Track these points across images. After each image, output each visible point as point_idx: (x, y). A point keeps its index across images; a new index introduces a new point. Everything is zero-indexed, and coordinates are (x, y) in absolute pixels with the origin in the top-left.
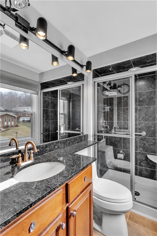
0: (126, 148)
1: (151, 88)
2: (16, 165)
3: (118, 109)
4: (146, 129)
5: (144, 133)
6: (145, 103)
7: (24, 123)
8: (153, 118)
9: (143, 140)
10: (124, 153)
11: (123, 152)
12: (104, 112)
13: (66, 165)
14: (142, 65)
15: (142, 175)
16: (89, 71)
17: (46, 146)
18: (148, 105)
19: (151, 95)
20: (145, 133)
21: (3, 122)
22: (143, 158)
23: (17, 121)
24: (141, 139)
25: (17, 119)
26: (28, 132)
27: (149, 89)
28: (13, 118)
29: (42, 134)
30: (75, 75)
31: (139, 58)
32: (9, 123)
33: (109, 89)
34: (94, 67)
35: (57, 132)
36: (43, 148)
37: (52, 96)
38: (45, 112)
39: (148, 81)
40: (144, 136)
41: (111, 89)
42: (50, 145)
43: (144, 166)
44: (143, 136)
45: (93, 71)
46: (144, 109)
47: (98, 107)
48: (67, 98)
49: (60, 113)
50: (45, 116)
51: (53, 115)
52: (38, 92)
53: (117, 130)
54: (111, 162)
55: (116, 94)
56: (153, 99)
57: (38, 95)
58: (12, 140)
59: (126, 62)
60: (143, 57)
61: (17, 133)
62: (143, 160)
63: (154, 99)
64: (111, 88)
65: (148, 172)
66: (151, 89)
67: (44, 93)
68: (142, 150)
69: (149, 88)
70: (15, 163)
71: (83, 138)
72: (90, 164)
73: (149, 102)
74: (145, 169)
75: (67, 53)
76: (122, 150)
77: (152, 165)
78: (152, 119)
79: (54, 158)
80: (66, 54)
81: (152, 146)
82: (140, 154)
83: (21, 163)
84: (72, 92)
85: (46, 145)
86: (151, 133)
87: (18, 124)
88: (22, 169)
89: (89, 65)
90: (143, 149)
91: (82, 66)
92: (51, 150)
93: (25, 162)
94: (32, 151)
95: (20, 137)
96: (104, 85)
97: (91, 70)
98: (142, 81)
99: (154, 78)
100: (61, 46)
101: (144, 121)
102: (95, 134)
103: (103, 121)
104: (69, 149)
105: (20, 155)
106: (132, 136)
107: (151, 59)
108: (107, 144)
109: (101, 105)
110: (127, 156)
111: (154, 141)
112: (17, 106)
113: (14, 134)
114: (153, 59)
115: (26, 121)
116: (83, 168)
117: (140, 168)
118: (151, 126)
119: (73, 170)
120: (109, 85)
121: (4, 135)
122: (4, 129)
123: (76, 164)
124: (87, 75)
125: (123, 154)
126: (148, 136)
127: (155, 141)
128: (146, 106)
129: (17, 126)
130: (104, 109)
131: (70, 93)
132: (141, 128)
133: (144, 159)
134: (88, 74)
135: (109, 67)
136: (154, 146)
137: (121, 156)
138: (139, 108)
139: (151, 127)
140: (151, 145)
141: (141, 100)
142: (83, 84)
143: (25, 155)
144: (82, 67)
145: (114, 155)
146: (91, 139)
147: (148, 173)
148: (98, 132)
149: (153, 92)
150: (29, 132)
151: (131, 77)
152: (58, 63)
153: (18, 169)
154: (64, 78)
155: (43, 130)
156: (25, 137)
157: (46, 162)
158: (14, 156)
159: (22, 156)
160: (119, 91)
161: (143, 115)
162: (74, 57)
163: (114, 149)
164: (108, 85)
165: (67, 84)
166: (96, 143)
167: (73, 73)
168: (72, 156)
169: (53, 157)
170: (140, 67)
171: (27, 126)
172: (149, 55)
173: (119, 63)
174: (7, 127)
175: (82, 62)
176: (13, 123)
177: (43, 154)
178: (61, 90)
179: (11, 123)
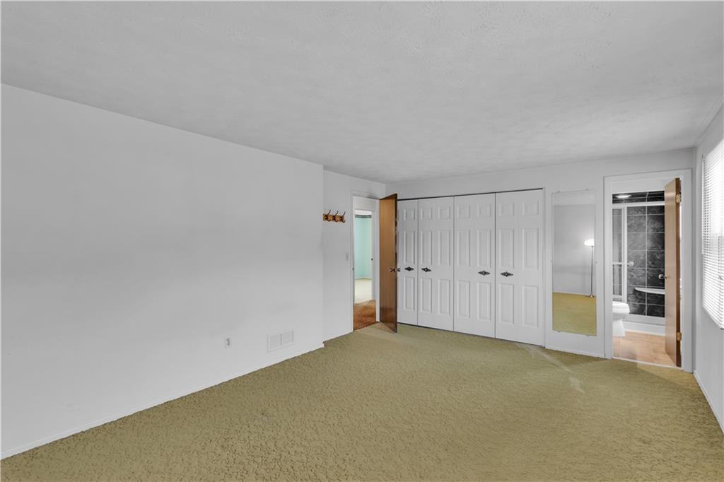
6: (633, 229)
18: (636, 231)
19: (640, 220)
20: (633, 263)
40: (632, 267)
43: (631, 301)
63: (644, 225)
74: (633, 304)
77: (642, 299)
78: (642, 247)
86: (640, 263)
118: (640, 256)
126: (636, 266)
127: (645, 272)
128: (634, 233)
133: (631, 293)
136: (644, 277)
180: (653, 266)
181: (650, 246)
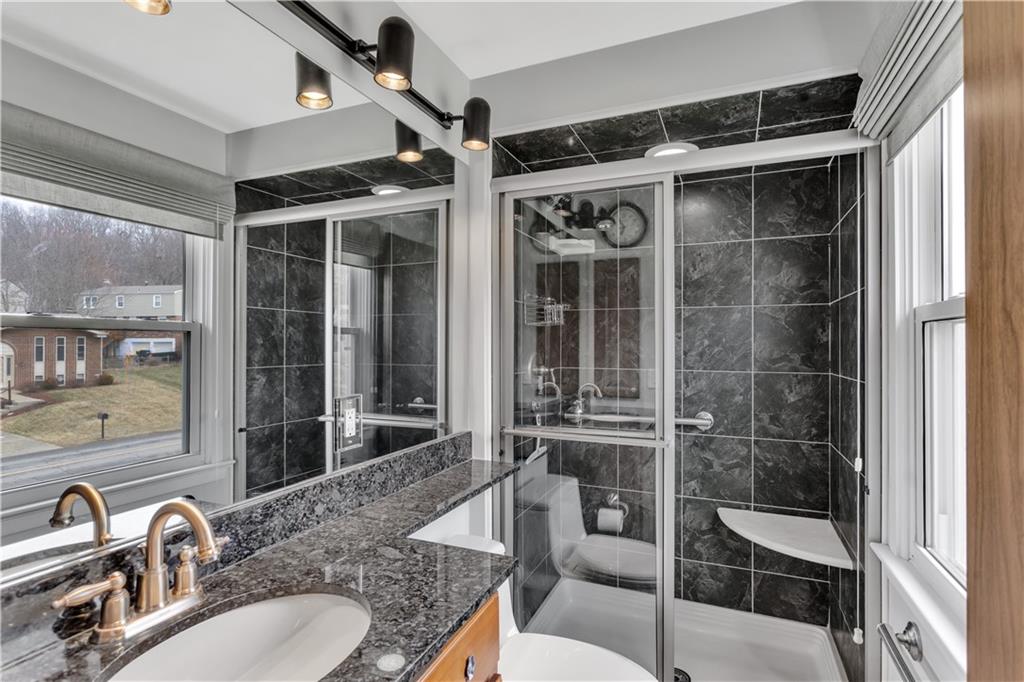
0: (634, 484)
1: (732, 232)
2: (95, 637)
3: (599, 316)
4: (715, 402)
5: (705, 420)
6: (711, 292)
7: (145, 367)
8: (740, 353)
9: (703, 449)
10: (626, 507)
11: (621, 500)
12: (540, 330)
13: (375, 610)
14: (701, 133)
15: (700, 595)
16: (476, 144)
17: (268, 511)
18: (720, 299)
19: (732, 258)
20: (710, 416)
21: (21, 363)
22: (700, 524)
23: (106, 356)
24: (695, 444)
25: (106, 349)
26: (167, 412)
27: (726, 233)
28: (81, 341)
29: (241, 430)
30: (410, 157)
31: (694, 104)
32: (60, 368)
33: (559, 223)
34: (498, 128)
35: (323, 423)
36: (250, 521)
37: (294, 244)
38: (260, 327)
39: (724, 201)
40: (706, 432)
41: (570, 227)
42: (286, 502)
43: (705, 557)
44: (703, 429)
45: (495, 146)
46: (706, 316)
47: (516, 305)
48: (370, 258)
49: (334, 329)
50: (260, 341)
51: (299, 337)
52: (221, 225)
53: (593, 402)
54: (571, 550)
55: (592, 251)
56: (741, 276)
57: (221, 238)
58: (71, 498)
59: (639, 116)
60: (708, 102)
61: (105, 417)
62: (703, 533)
63: (746, 278)
64: (568, 221)
65: (721, 582)
66: (733, 237)
67: (251, 231)
68: (697, 491)
69: (725, 229)
70: (89, 623)
71: (449, 452)
72: (489, 591)
73: (725, 291)
74: (709, 567)
75: (374, 54)
76: (615, 492)
77: (738, 552)
78: (738, 360)
79: (308, 574)
80: (370, 60)
81: (737, 471)
82: (689, 506)
83: (123, 622)
84: (392, 228)
85: (267, 507)
86: (732, 416)
87: (111, 372)
88: (127, 660)
89: (476, 117)
90: (702, 483)
91: (444, 119)
92: (293, 529)
93: (148, 612)
94: (188, 551)
95: (121, 434)
96: (539, 206)
97: (488, 143)
98: (699, 198)
99: (745, 189)
100: (346, 17)
101: (704, 369)
102: (506, 431)
103: (535, 370)
104: (384, 517)
105: (119, 578)
106: (662, 439)
107: (737, 115)
108: (553, 469)
109: (529, 296)
110: (638, 517)
111: (743, 452)
112: (108, 282)
113: (89, 423)
114: (744, 115)
115: (155, 355)
116: (461, 620)
117: (690, 567)
118: (733, 390)
119: (410, 636)
120: (564, 208)
121: (28, 431)
122: (30, 400)
123: (425, 599)
124: (467, 163)
125: (621, 508)
126: (721, 429)
127: (750, 451)
128: (715, 306)
129: (106, 381)
130: (541, 314)
131: (385, 231)
132: (695, 398)
133: (704, 527)
134: (473, 157)
135: (566, 131)
136: (746, 472)
137: (612, 517)
138: (687, 315)
139: (732, 393)
140: (731, 467)
141: (696, 277)
142: (448, 201)
143: (145, 575)
144: (448, 124)
145: (584, 516)
146: (484, 452)
147: (722, 585)
148: (517, 422)
149: (742, 248)
150: (173, 412)
151: (662, 183)
152: (330, 97)
153: (104, 661)
154: (356, 164)
155: (248, 412)
156: (151, 435)
157: (265, 598)
158: (81, 594)
159: (128, 586)
160: (604, 234)
161: (702, 344)
162: (408, 76)
163: (582, 490)
164: (557, 208)
165: (369, 193)
166: (507, 475)
167: (402, 148)
168: (399, 555)
169: (305, 569)
170: (693, 143)
171: (160, 381)
172: (731, 97)
173: (608, 120)
174: (50, 384)
175: (444, 100)
176: (81, 367)
177: (252, 551)
178: (343, 222)
179: (71, 368)
180: (774, 429)
181: (765, 354)
